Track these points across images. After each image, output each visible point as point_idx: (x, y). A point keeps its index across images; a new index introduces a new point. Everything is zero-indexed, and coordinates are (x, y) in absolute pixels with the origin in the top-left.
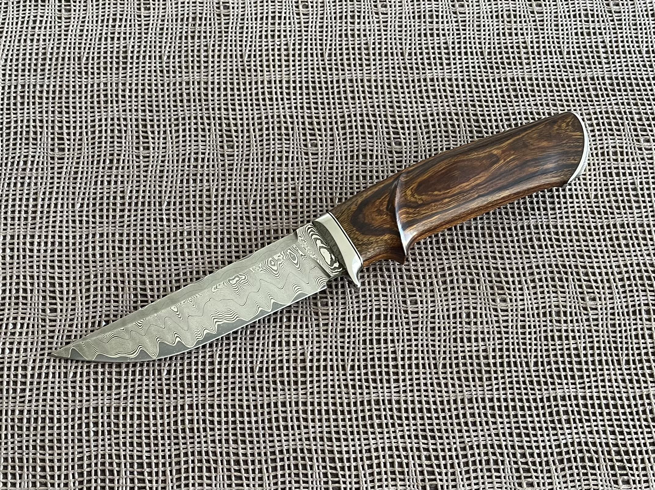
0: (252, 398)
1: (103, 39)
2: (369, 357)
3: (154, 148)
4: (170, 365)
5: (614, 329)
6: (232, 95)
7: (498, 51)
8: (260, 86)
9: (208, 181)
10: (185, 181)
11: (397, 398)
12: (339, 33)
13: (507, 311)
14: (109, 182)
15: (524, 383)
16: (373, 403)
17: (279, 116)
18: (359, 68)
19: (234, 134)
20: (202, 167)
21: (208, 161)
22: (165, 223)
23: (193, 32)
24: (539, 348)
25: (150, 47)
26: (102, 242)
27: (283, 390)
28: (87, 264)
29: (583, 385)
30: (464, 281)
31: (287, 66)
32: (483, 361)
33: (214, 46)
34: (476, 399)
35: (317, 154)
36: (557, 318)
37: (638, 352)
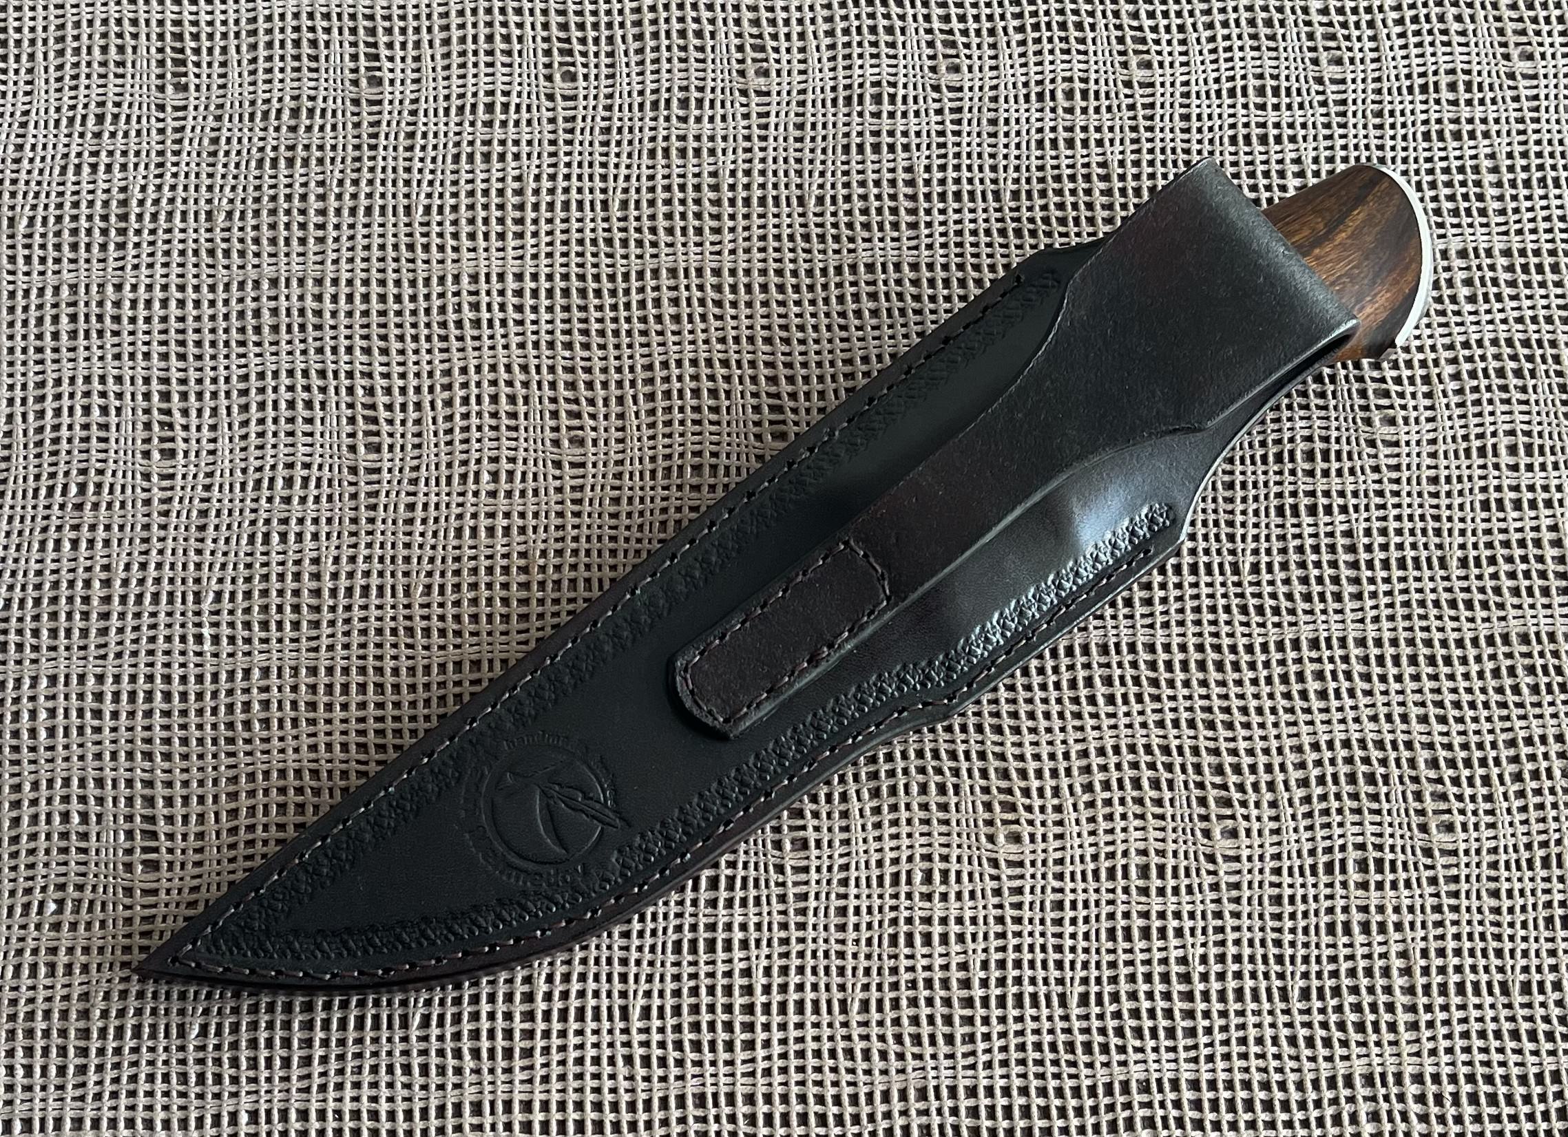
0: (401, 1092)
1: (71, 169)
2: (687, 984)
3: (186, 453)
4: (206, 1012)
5: (1276, 910)
6: (382, 313)
7: (1037, 187)
8: (451, 287)
9: (315, 537)
10: (259, 538)
11: (748, 1090)
12: (648, 145)
13: (1021, 864)
14: (75, 543)
15: (1053, 1047)
16: (690, 1101)
17: (493, 368)
18: (694, 238)
19: (383, 414)
20: (303, 500)
21: (318, 486)
22: (207, 646)
23: (291, 148)
24: (1094, 958)
25: (186, 188)
26: (54, 697)
27: (477, 1071)
28: (15, 757)
29: (1192, 1054)
30: (924, 789)
31: (520, 235)
32: (957, 993)
33: (341, 183)
34: (937, 1088)
35: (583, 465)
36: (1141, 883)
37: (1332, 967)
